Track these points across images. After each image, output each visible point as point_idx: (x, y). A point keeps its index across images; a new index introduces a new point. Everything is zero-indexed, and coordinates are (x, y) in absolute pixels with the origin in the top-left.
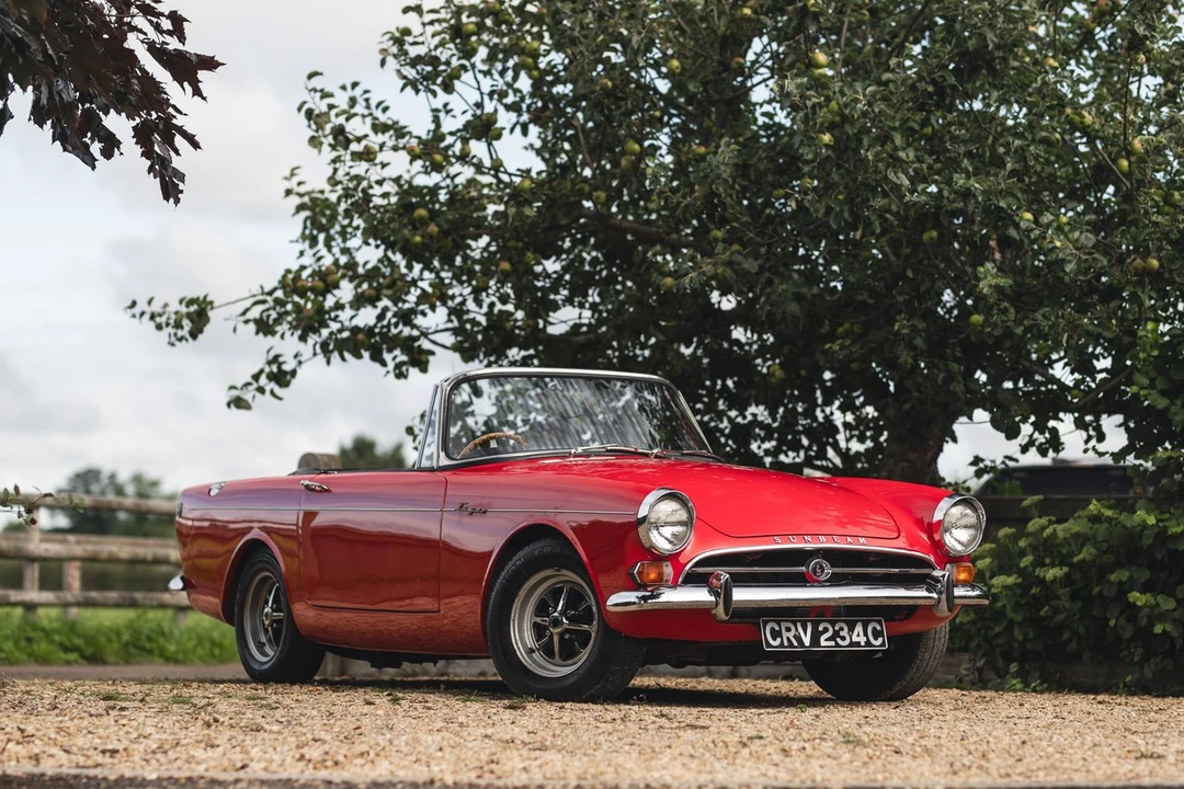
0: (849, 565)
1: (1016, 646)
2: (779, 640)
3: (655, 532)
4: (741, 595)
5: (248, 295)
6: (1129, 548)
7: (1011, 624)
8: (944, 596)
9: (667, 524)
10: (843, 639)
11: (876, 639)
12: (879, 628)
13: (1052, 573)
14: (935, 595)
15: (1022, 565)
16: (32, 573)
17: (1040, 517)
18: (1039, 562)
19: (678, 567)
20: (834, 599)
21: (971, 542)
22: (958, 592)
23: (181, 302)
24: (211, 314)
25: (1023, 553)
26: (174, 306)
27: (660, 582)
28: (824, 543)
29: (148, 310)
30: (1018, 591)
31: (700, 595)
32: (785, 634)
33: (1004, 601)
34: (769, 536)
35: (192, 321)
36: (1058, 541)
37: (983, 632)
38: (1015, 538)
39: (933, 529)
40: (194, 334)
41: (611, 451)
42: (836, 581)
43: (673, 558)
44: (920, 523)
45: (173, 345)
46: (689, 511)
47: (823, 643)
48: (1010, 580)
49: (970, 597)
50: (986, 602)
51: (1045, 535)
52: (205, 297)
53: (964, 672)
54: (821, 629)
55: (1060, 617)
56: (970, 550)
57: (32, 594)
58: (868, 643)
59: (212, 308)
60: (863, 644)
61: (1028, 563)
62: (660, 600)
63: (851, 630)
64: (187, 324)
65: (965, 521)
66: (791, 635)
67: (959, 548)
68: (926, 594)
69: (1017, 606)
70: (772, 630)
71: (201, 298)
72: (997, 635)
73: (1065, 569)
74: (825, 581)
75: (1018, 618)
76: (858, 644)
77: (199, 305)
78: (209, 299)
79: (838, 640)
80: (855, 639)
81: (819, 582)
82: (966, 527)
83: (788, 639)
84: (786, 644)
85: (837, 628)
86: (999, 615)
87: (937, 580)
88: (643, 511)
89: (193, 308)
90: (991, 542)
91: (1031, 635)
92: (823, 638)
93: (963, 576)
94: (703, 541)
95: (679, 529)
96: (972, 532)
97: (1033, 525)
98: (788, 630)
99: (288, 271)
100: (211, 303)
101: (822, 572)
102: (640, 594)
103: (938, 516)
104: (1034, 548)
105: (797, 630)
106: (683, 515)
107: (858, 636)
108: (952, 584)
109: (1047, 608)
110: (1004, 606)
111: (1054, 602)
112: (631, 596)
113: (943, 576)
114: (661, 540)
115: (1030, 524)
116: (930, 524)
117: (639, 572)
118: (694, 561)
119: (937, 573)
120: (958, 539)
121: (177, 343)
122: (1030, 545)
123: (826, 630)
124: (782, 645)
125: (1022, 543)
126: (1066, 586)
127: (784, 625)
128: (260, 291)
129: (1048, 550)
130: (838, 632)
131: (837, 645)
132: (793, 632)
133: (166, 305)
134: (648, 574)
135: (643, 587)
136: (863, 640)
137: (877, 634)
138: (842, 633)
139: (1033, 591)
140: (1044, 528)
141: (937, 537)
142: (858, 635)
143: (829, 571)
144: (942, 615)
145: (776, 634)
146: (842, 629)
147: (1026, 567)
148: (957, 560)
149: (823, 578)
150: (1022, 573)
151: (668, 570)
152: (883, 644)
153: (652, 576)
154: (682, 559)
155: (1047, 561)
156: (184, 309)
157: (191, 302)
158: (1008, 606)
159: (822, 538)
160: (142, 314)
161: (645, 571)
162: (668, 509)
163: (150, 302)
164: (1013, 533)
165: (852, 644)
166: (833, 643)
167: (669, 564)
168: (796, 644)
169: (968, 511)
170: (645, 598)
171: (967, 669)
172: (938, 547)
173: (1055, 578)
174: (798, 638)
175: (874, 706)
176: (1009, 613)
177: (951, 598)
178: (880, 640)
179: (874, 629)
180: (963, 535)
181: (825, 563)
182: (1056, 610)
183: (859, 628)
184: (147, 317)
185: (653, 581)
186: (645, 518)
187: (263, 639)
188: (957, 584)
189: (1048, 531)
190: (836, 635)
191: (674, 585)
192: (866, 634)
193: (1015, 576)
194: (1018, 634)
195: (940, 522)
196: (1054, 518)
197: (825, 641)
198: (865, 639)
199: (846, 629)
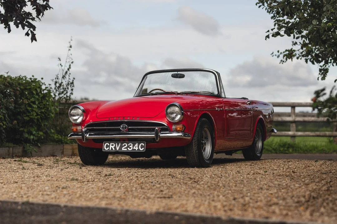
2: (108, 148)
10: (130, 148)
11: (141, 148)
12: (143, 145)
19: (83, 127)
32: (111, 146)
47: (123, 149)
54: (123, 145)
58: (139, 149)
60: (137, 150)
66: (113, 147)
76: (135, 150)
79: (128, 149)
80: (134, 148)
83: (112, 148)
84: (110, 149)
85: (129, 145)
98: (112, 145)
105: (115, 145)
123: (125, 145)
130: (129, 146)
131: (128, 150)
136: (137, 148)
138: (130, 146)
142: (136, 147)
145: (107, 146)
146: (131, 145)
151: (80, 128)
153: (75, 130)
154: (84, 125)
159: (124, 118)
165: (133, 150)
166: (126, 149)
167: (80, 126)
168: (114, 149)
178: (143, 148)
183: (137, 145)
190: (128, 147)
192: (138, 147)
197: (124, 148)
198: (138, 148)
199: (132, 145)
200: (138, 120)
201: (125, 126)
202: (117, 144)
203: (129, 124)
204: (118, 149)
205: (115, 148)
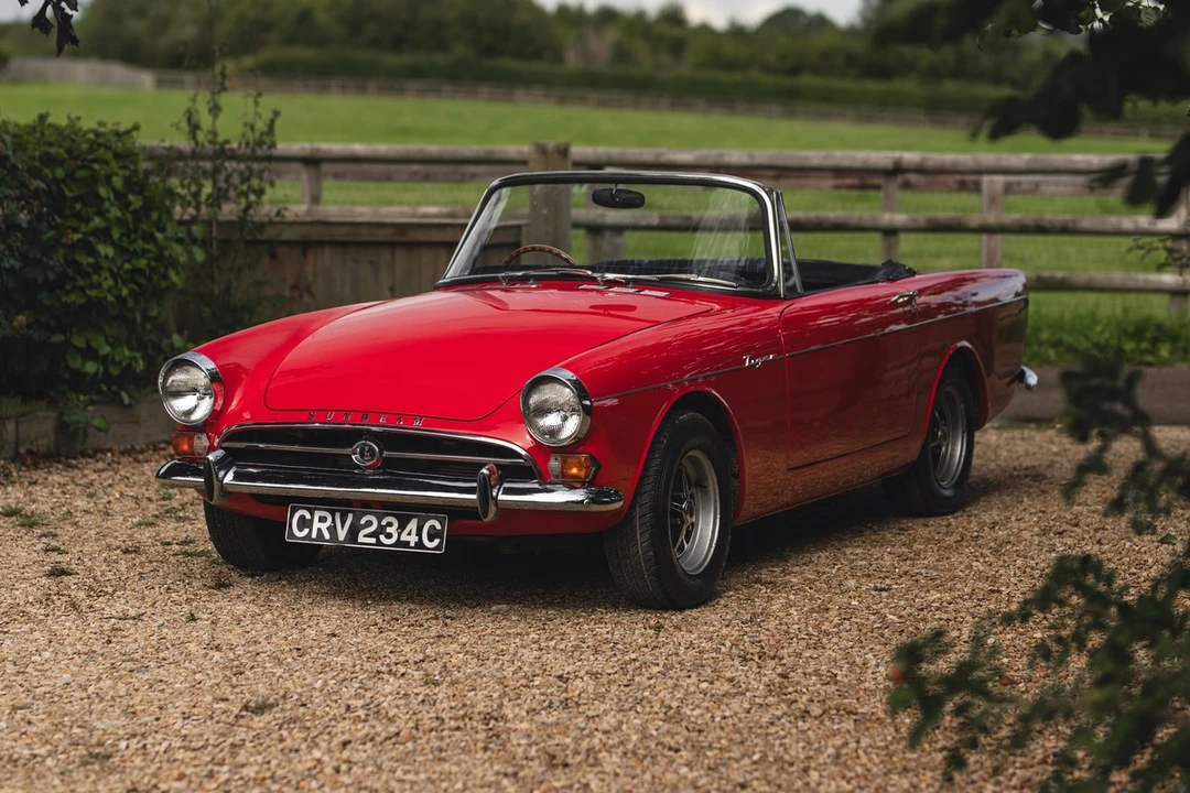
2: (306, 531)
10: (389, 536)
11: (431, 539)
12: (438, 527)
32: (316, 525)
47: (361, 539)
54: (363, 522)
58: (420, 544)
60: (412, 544)
63: (402, 527)
66: (324, 526)
70: (302, 518)
76: (407, 544)
79: (382, 537)
80: (404, 537)
83: (319, 530)
84: (314, 535)
85: (384, 523)
92: (361, 533)
98: (322, 520)
105: (334, 521)
123: (369, 524)
124: (308, 536)
127: (317, 514)
130: (385, 527)
131: (379, 543)
132: (329, 522)
134: (178, 446)
136: (413, 539)
137: (432, 534)
138: (389, 530)
142: (409, 534)
145: (304, 523)
146: (390, 524)
148: (561, 450)
151: (200, 442)
152: (438, 547)
153: (183, 448)
165: (399, 543)
166: (373, 540)
167: (203, 435)
168: (327, 536)
178: (437, 541)
179: (432, 528)
183: (413, 525)
185: (186, 453)
190: (381, 530)
192: (419, 533)
197: (365, 536)
198: (416, 539)
199: (396, 524)
200: (417, 427)
201: (370, 446)
202: (341, 517)
203: (386, 440)
205: (332, 530)
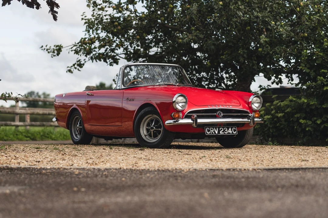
0: (228, 113)
1: (271, 134)
2: (209, 132)
3: (177, 105)
4: (199, 121)
5: (72, 44)
6: (300, 108)
7: (269, 128)
8: (252, 121)
9: (180, 103)
10: (226, 132)
12: (235, 129)
13: (280, 115)
14: (249, 120)
15: (272, 113)
16: (17, 118)
17: (277, 100)
18: (277, 112)
19: (183, 114)
20: (224, 122)
21: (259, 107)
22: (256, 119)
23: (54, 46)
24: (62, 49)
25: (272, 110)
26: (53, 47)
27: (179, 118)
28: (221, 107)
29: (46, 48)
30: (271, 120)
31: (189, 121)
32: (211, 131)
33: (268, 122)
34: (207, 106)
35: (57, 51)
36: (281, 107)
37: (262, 130)
38: (270, 106)
39: (249, 103)
40: (58, 54)
41: (166, 84)
42: (224, 117)
43: (182, 111)
44: (246, 102)
45: (52, 57)
46: (186, 99)
47: (221, 133)
48: (269, 117)
49: (259, 121)
50: (263, 122)
51: (278, 105)
52: (61, 45)
53: (257, 140)
54: (220, 129)
55: (282, 126)
56: (259, 109)
57: (17, 123)
58: (232, 133)
59: (62, 48)
60: (231, 133)
61: (273, 112)
62: (179, 122)
63: (228, 129)
64: (56, 52)
65: (257, 102)
66: (213, 131)
67: (256, 108)
68: (247, 120)
69: (271, 124)
70: (208, 130)
71: (60, 45)
72: (266, 131)
73: (283, 114)
74: (222, 117)
75: (271, 126)
76: (230, 133)
77: (59, 47)
78: (62, 45)
79: (225, 132)
80: (229, 132)
81: (220, 117)
82: (257, 103)
83: (212, 132)
84: (211, 133)
85: (224, 129)
86: (266, 126)
87: (250, 116)
88: (174, 100)
89: (57, 48)
90: (264, 107)
91: (274, 131)
92: (221, 132)
93: (257, 116)
94: (190, 107)
95: (184, 104)
96: (259, 104)
97: (275, 103)
98: (212, 130)
99: (82, 38)
100: (62, 46)
101: (221, 115)
102: (174, 121)
103: (250, 100)
104: (275, 108)
105: (214, 130)
106: (184, 100)
107: (230, 131)
108: (254, 118)
109: (278, 124)
110: (268, 123)
111: (281, 122)
112: (171, 121)
113: (252, 115)
114: (179, 107)
115: (274, 102)
116: (248, 102)
117: (173, 115)
118: (188, 112)
119: (250, 115)
120: (255, 106)
121: (53, 57)
122: (274, 108)
123: (221, 130)
124: (210, 133)
125: (272, 107)
126: (283, 118)
127: (211, 128)
128: (75, 43)
129: (279, 109)
130: (225, 130)
131: (224, 133)
133: (50, 47)
134: (176, 116)
135: (174, 119)
136: (231, 132)
137: (235, 131)
138: (226, 130)
139: (275, 120)
140: (278, 103)
141: (250, 105)
143: (222, 114)
144: (252, 126)
145: (209, 131)
146: (226, 129)
147: (273, 113)
148: (255, 111)
149: (221, 116)
150: (272, 115)
151: (181, 114)
152: (236, 133)
153: (177, 116)
154: (184, 112)
155: (279, 112)
156: (55, 48)
157: (57, 46)
158: (269, 124)
159: (221, 106)
160: (44, 49)
161: (175, 115)
162: (181, 99)
163: (46, 46)
164: (270, 105)
165: (228, 133)
166: (223, 133)
167: (181, 113)
169: (258, 99)
170: (175, 122)
171: (258, 140)
172: (250, 108)
173: (281, 116)
174: (214, 132)
175: (234, 149)
176: (269, 125)
177: (254, 121)
178: (236, 132)
179: (234, 129)
180: (257, 105)
181: (221, 112)
182: (281, 124)
183: (230, 129)
184: (45, 50)
185: (177, 117)
186: (175, 101)
187: (77, 133)
188: (255, 117)
189: (279, 104)
191: (182, 118)
192: (232, 131)
193: (270, 116)
194: (271, 131)
195: (251, 102)
196: (280, 101)
199: (227, 129)
200: (231, 108)
204: (217, 132)
